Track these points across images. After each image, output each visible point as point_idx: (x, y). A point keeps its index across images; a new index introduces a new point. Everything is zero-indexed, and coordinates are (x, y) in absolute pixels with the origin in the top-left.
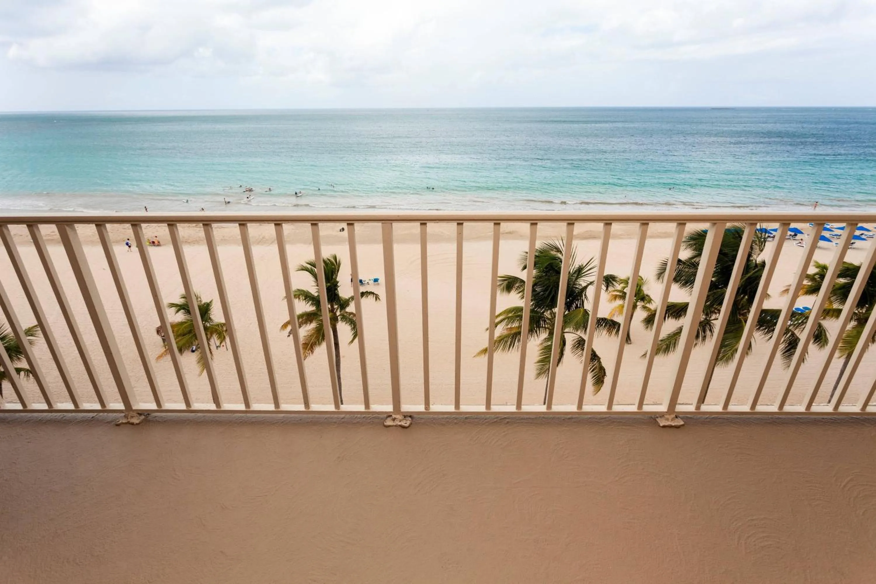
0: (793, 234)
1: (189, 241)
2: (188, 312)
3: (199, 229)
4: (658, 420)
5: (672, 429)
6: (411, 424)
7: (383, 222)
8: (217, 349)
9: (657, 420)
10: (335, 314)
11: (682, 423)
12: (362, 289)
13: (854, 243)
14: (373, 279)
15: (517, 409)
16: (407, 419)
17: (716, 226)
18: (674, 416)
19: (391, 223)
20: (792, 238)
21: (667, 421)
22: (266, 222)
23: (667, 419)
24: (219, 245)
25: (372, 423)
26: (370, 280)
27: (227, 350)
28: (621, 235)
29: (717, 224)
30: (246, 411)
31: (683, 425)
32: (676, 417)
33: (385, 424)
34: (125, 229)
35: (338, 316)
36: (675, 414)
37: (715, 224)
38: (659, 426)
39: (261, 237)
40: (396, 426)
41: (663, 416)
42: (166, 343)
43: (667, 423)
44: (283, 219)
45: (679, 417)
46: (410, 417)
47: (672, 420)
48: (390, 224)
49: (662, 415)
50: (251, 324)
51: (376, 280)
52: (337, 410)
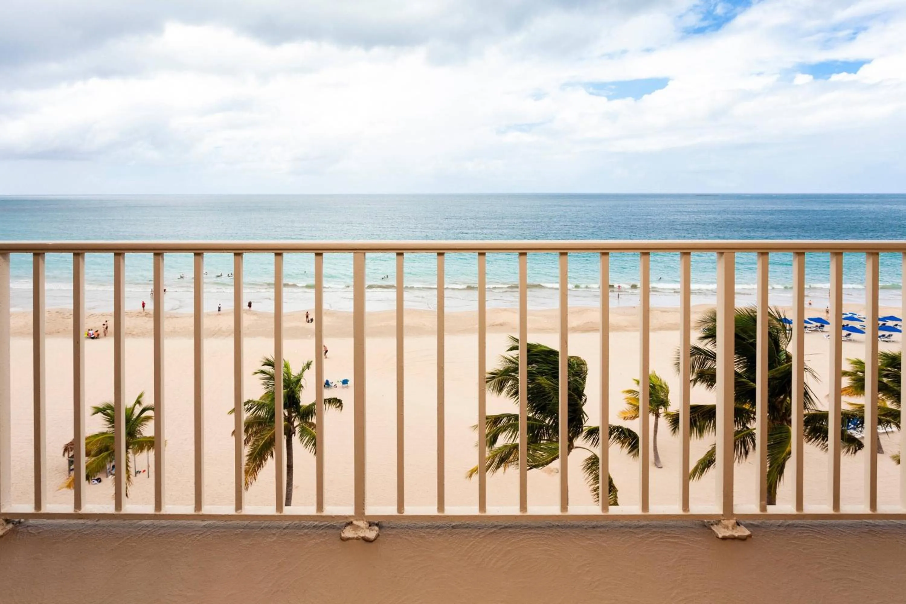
0: (819, 324)
1: (134, 333)
2: (112, 420)
3: (148, 319)
4: (715, 528)
5: (736, 542)
6: (378, 535)
7: (355, 251)
8: (136, 476)
9: (712, 528)
10: (292, 424)
11: (747, 532)
12: (328, 394)
13: (892, 335)
14: (342, 380)
15: (521, 511)
16: (373, 528)
17: (724, 256)
18: (733, 521)
19: (365, 253)
20: (819, 330)
21: (726, 530)
22: (225, 251)
23: (727, 527)
24: (167, 338)
25: (325, 535)
26: (338, 382)
27: (148, 477)
28: (626, 327)
29: (725, 253)
30: (155, 515)
31: (749, 536)
32: (738, 524)
33: (343, 535)
34: (63, 318)
35: (297, 426)
36: (735, 518)
37: (722, 253)
38: (718, 538)
39: (217, 329)
40: (357, 539)
41: (720, 521)
42: (72, 467)
43: (728, 533)
44: (244, 248)
45: (742, 524)
46: (377, 525)
47: (733, 529)
48: (363, 254)
49: (717, 520)
50: (186, 440)
51: (345, 382)
52: (278, 514)
